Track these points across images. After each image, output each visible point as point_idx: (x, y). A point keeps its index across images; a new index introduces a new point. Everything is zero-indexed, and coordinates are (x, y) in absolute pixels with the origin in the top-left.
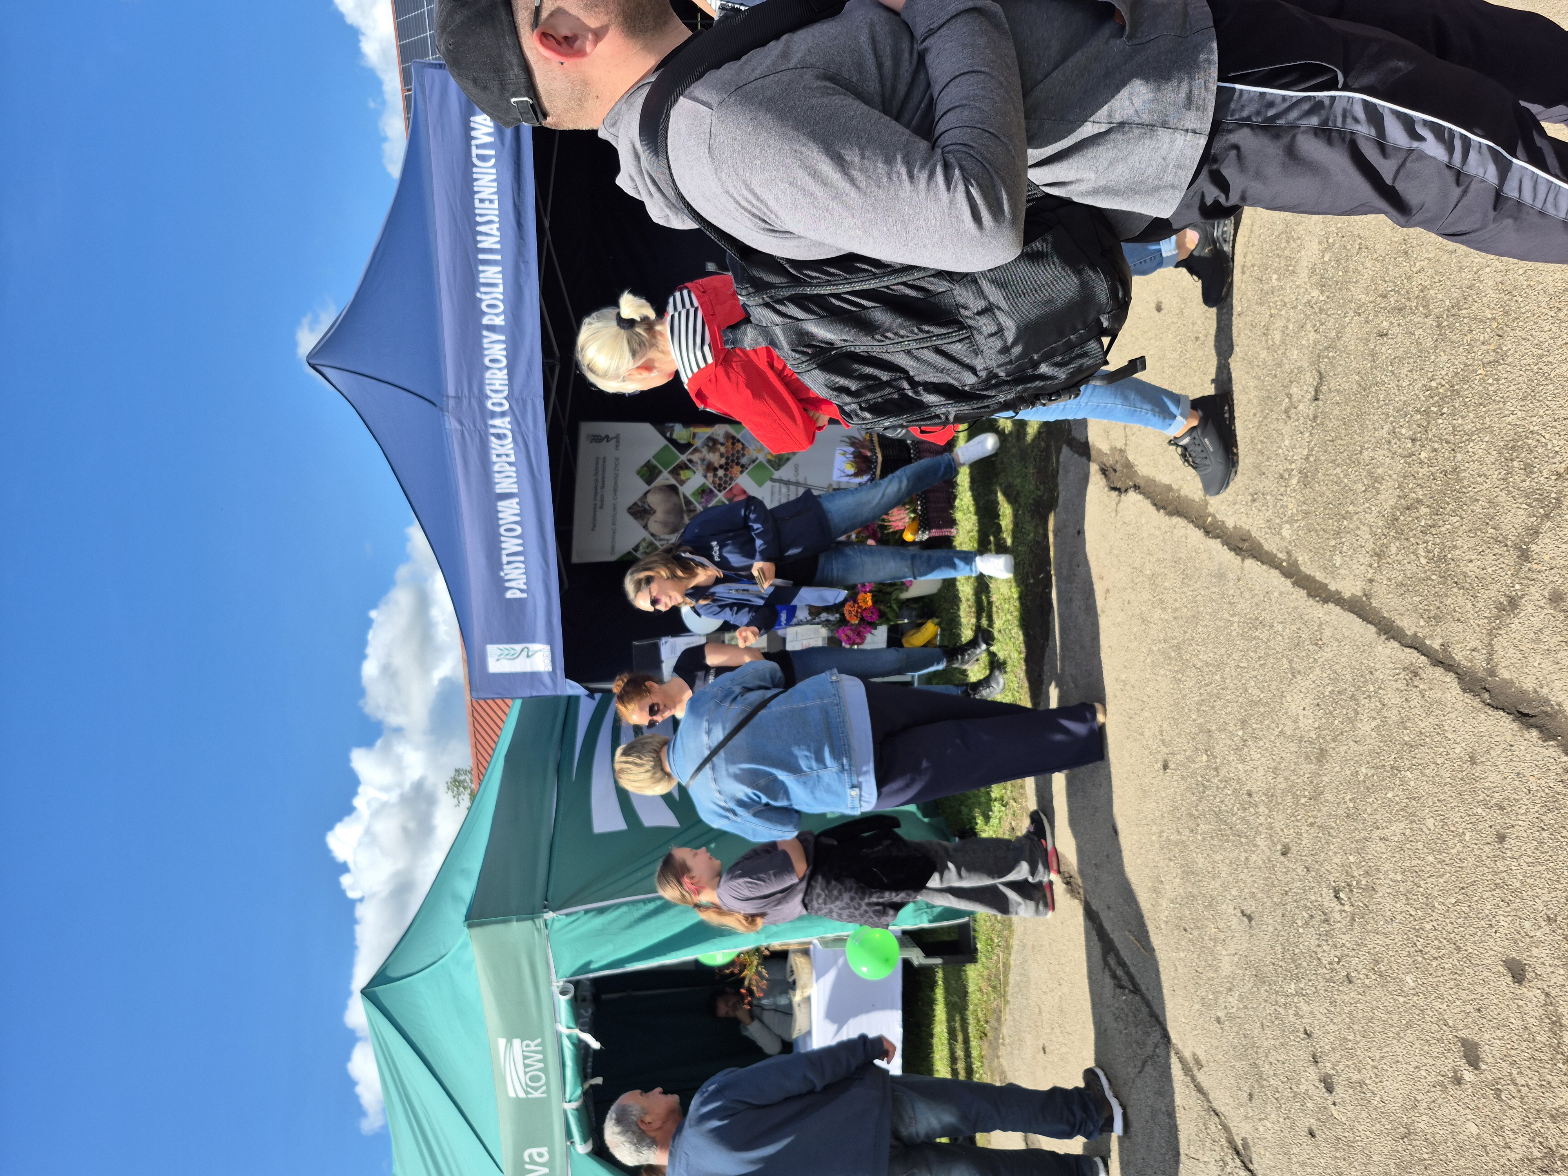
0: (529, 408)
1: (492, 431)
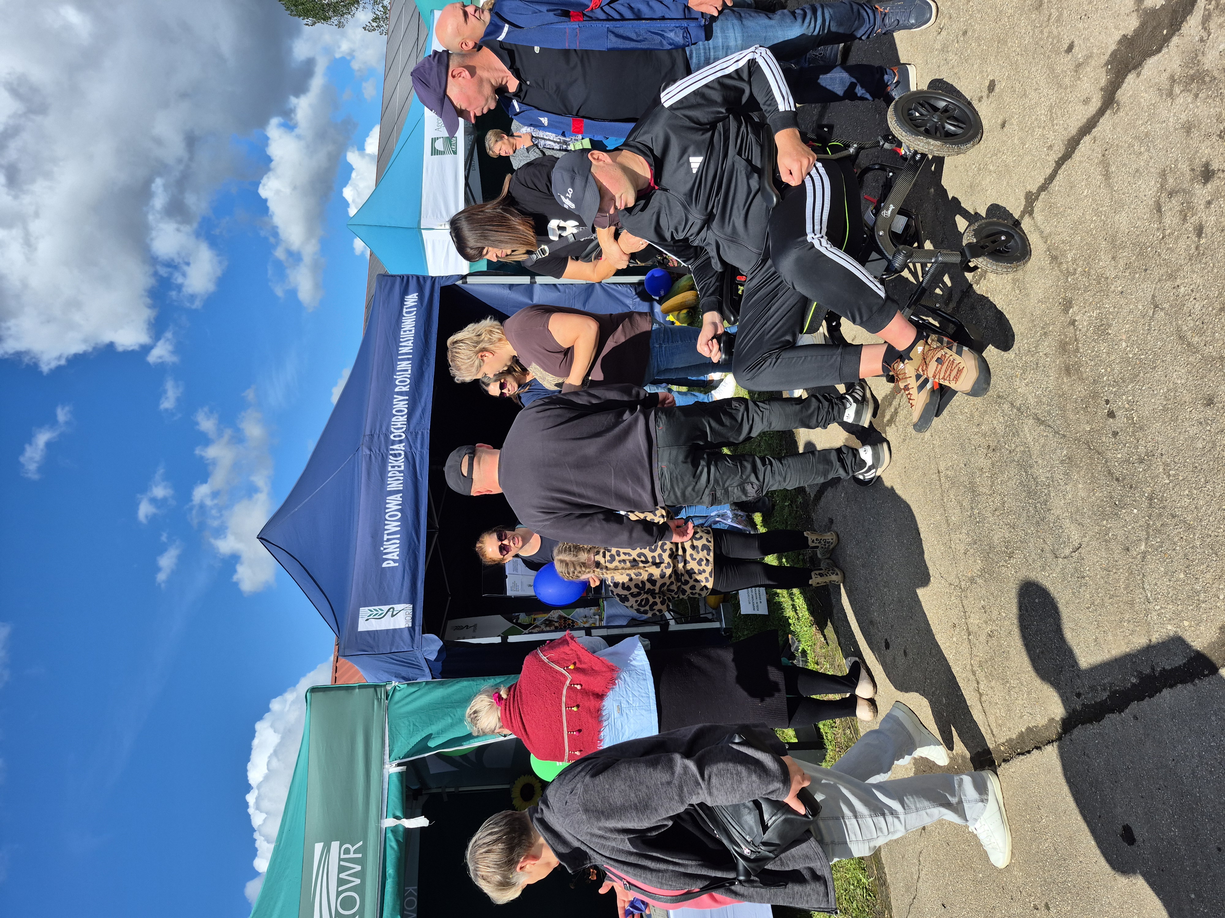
0: (419, 436)
1: (391, 452)
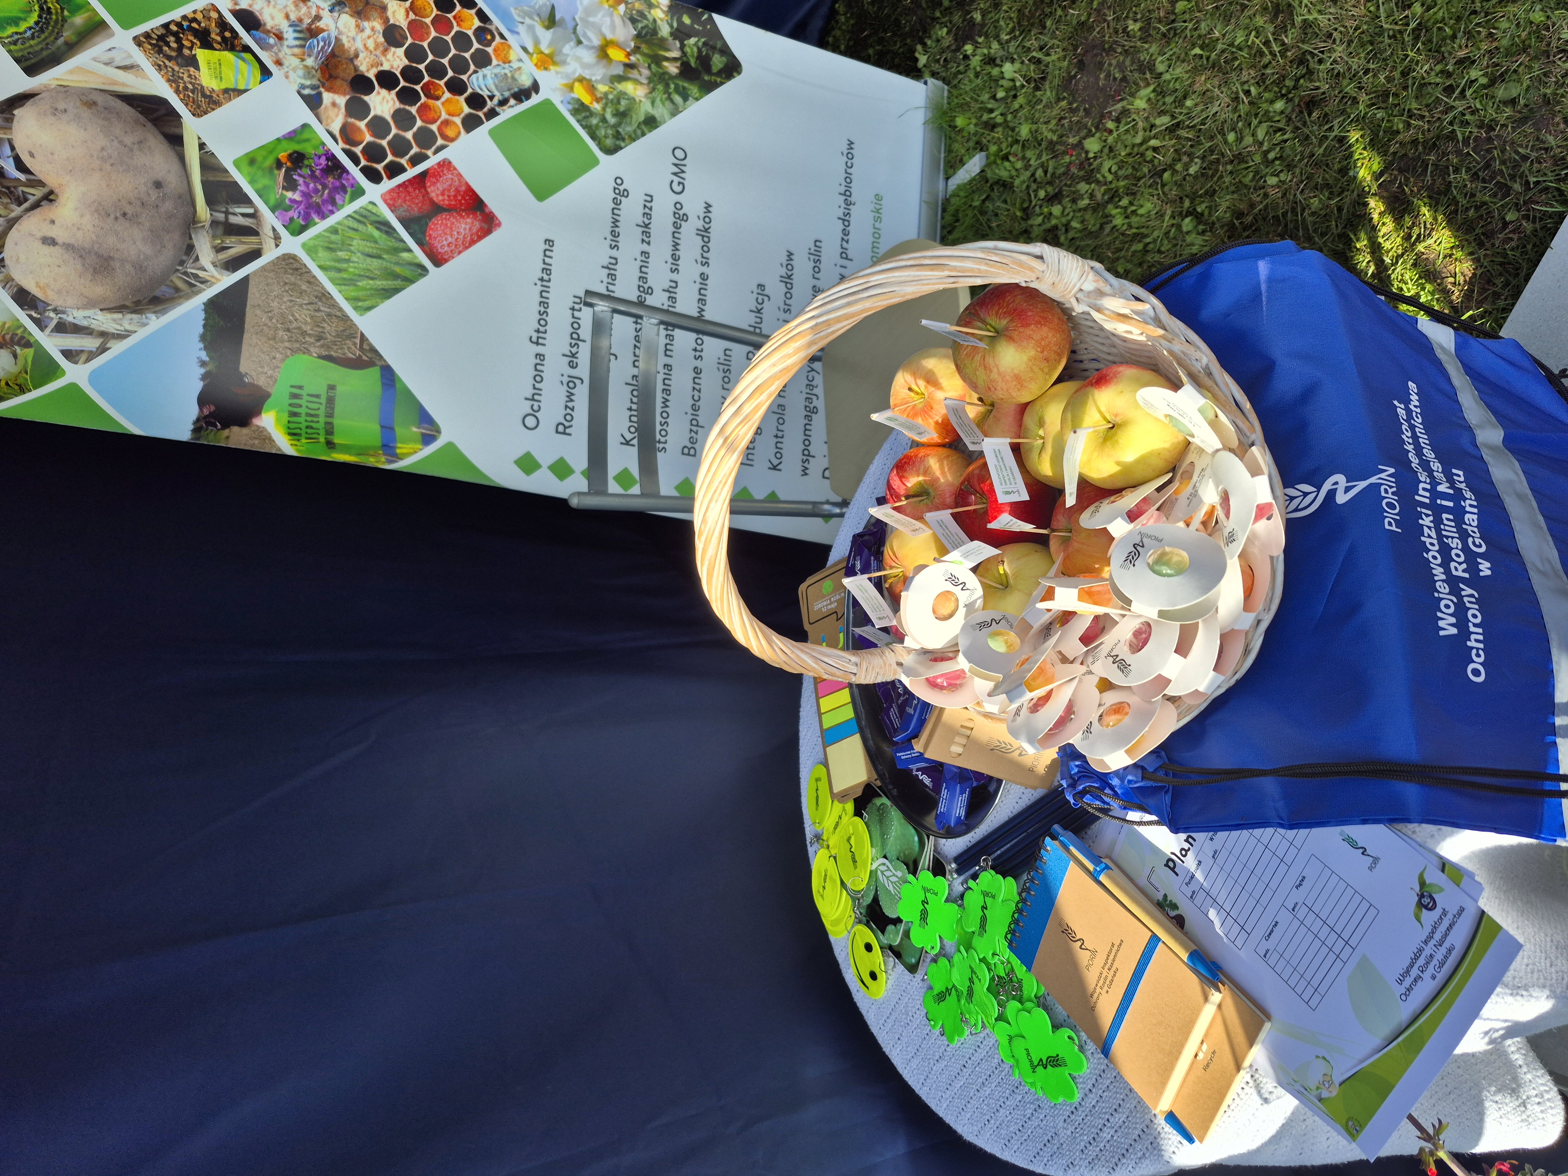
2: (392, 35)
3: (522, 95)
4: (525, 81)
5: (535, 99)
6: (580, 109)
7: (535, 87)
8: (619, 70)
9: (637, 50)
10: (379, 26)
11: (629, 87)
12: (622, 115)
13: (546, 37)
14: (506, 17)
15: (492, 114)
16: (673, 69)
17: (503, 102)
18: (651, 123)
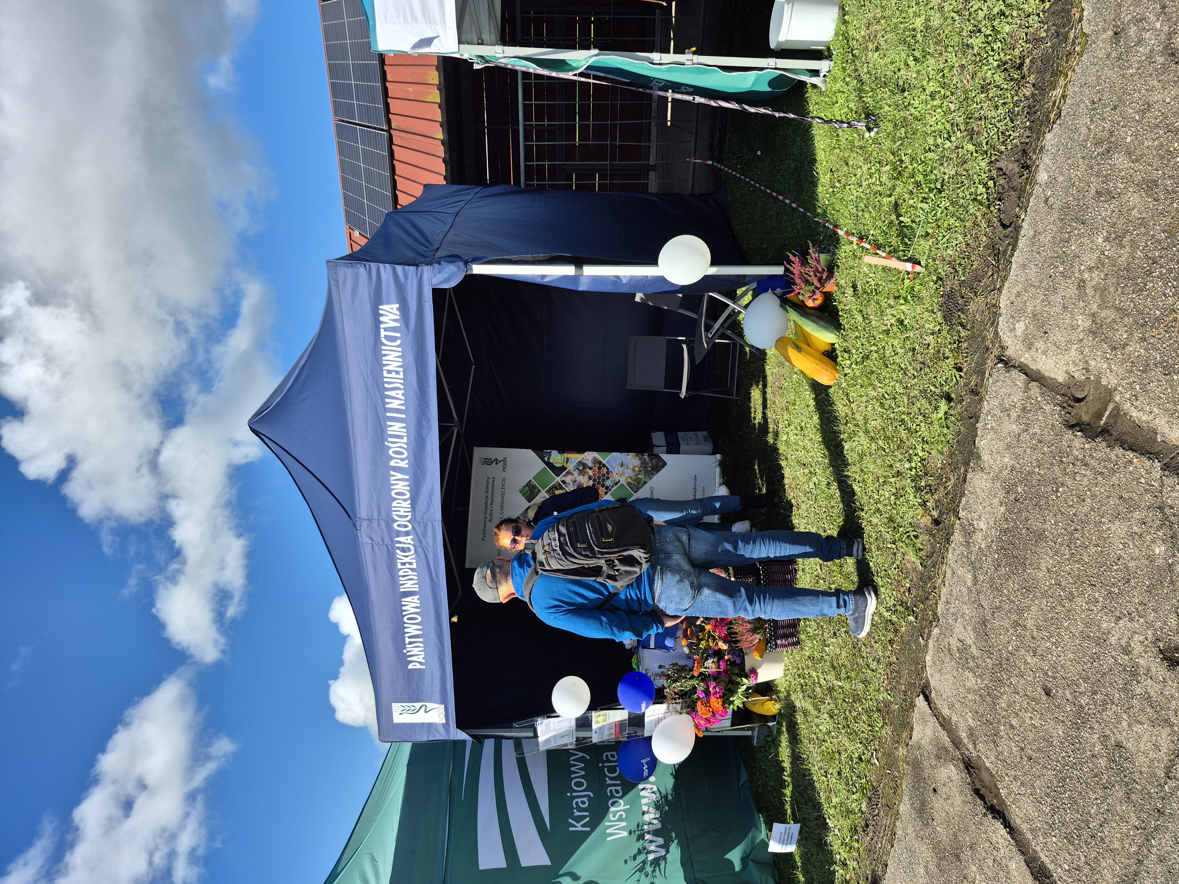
0: (430, 530)
1: (397, 545)
2: (590, 478)
3: (616, 484)
4: (617, 480)
5: (619, 484)
6: (629, 484)
7: (619, 481)
8: (637, 473)
9: (641, 466)
10: (587, 477)
11: (640, 476)
12: (638, 483)
13: (621, 469)
14: (612, 467)
15: (610, 490)
16: (650, 469)
17: (613, 487)
18: (645, 483)
